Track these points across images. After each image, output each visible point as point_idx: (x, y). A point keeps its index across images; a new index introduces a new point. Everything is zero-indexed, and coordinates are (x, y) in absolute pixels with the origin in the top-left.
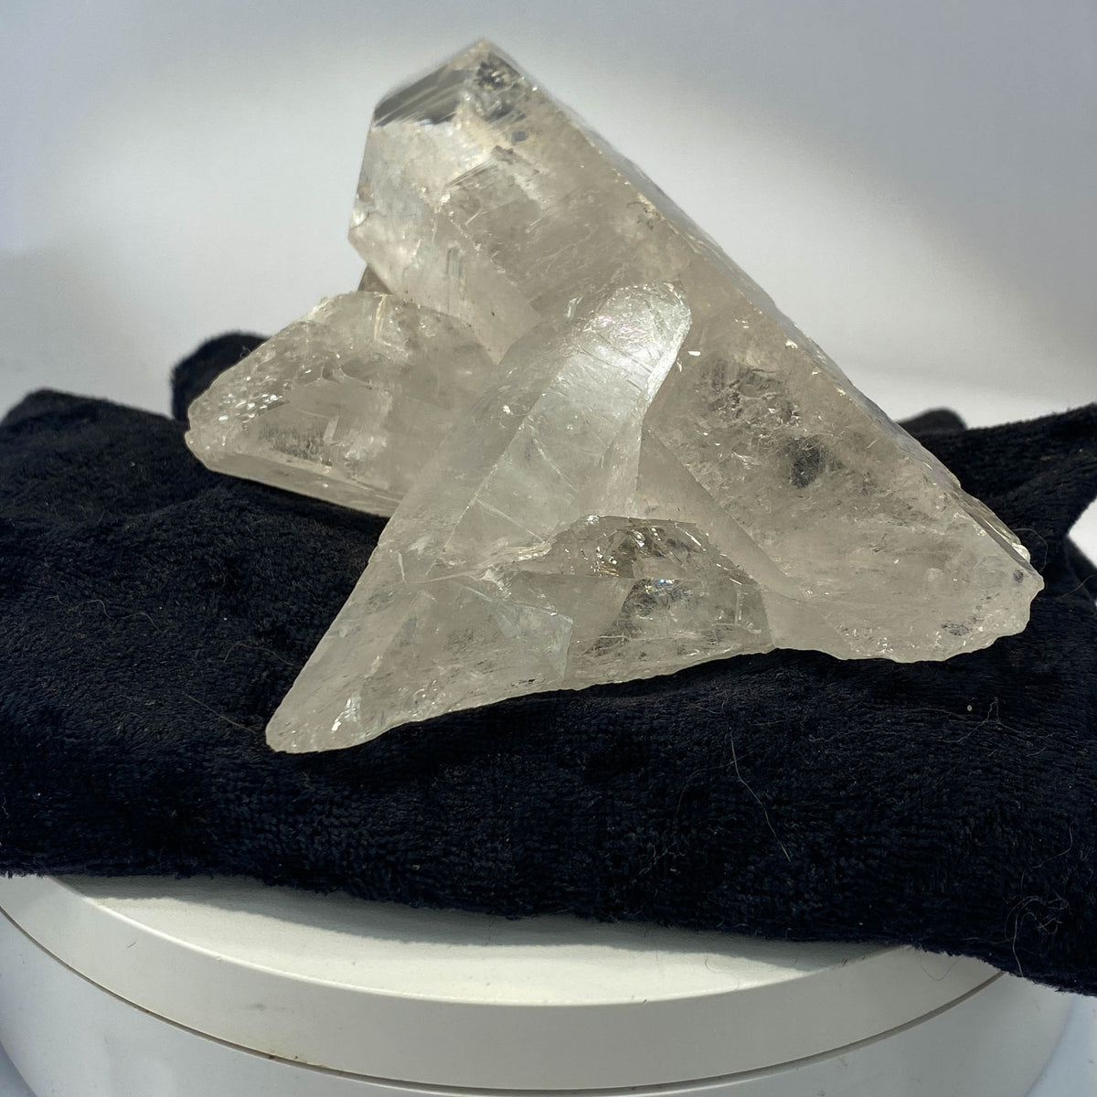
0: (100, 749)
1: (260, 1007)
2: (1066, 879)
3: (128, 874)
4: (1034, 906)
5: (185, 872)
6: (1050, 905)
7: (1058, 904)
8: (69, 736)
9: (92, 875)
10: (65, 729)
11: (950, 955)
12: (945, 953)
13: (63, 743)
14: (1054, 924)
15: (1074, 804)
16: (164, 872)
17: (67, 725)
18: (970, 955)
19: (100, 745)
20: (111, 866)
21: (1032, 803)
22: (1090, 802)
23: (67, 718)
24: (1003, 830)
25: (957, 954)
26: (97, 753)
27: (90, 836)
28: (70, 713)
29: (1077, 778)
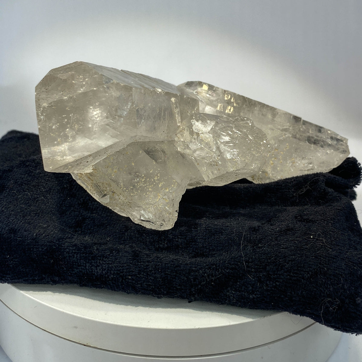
0: (29, 241)
2: (340, 294)
3: (37, 283)
4: (329, 302)
5: (55, 282)
6: (334, 302)
7: (337, 302)
8: (19, 238)
9: (25, 283)
10: (18, 235)
11: (301, 316)
12: (299, 315)
13: (17, 240)
14: (335, 308)
15: (344, 270)
16: (48, 283)
17: (18, 234)
18: (307, 316)
20: (31, 280)
21: (330, 269)
22: (349, 270)
23: (18, 232)
24: (320, 277)
25: (303, 316)
26: (28, 243)
27: (24, 270)
28: (19, 230)
29: (346, 262)
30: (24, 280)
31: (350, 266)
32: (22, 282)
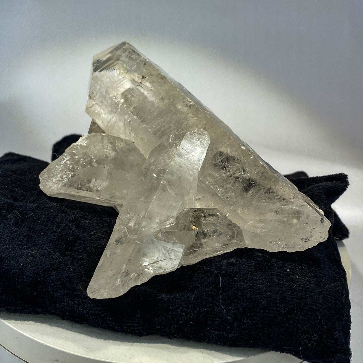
0: (14, 271)
1: (57, 361)
2: (317, 330)
3: (19, 312)
4: (307, 338)
5: (37, 313)
6: (312, 338)
7: (315, 337)
8: (5, 266)
9: (7, 312)
10: (5, 264)
11: (281, 353)
12: (279, 352)
13: (3, 268)
14: (313, 344)
15: (321, 304)
16: (30, 313)
17: (5, 263)
18: (287, 353)
19: (15, 270)
20: (13, 309)
21: (307, 304)
22: (327, 304)
23: (6, 260)
24: (297, 312)
25: (283, 353)
26: (13, 272)
27: (7, 299)
28: (7, 259)
29: (324, 295)
30: (6, 309)
31: (328, 299)
32: (3, 311)
